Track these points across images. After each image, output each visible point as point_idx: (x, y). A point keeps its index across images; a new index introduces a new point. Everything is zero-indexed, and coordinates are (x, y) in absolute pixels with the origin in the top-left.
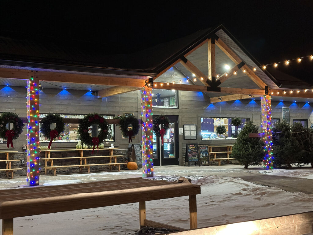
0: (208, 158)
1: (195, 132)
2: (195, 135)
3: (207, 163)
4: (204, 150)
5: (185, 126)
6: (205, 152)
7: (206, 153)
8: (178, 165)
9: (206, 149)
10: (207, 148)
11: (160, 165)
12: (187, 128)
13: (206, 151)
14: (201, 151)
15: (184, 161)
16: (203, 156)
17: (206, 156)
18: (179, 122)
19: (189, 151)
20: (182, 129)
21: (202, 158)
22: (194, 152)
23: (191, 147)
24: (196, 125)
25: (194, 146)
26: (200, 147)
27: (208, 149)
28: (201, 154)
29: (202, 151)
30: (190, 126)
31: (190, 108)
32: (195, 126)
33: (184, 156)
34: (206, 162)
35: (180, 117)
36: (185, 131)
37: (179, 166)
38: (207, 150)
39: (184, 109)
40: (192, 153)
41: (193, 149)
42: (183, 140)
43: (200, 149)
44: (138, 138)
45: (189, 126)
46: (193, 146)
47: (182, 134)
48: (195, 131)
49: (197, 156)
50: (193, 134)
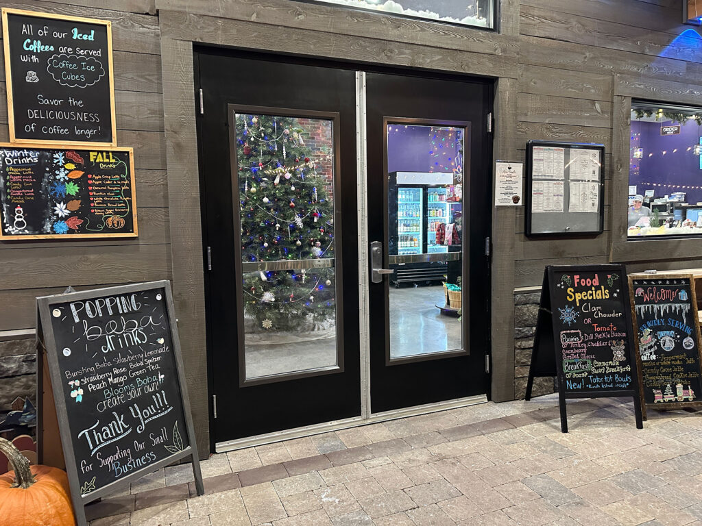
0: (691, 361)
1: (597, 191)
2: (595, 210)
3: (684, 394)
4: (664, 307)
5: (537, 153)
6: (671, 322)
7: (678, 331)
8: (484, 398)
9: (677, 301)
10: (683, 295)
11: (359, 414)
12: (547, 161)
13: (676, 316)
14: (646, 313)
15: (526, 372)
16: (659, 352)
17: (679, 345)
18: (499, 124)
19: (568, 315)
20: (519, 168)
21: (652, 365)
22: (603, 322)
23: (579, 289)
24: (602, 149)
25: (603, 281)
26: (640, 291)
27: (689, 301)
28: (647, 338)
29: (649, 316)
30: (567, 155)
31: (569, 36)
32: (597, 152)
33: (526, 337)
34: (679, 386)
35: (505, 89)
36: (535, 186)
37: (489, 399)
38: (686, 307)
39: (533, 41)
40: (588, 329)
41: (595, 303)
42: (521, 244)
43: (640, 300)
44: (168, 237)
45: (558, 154)
46: (596, 282)
47: (516, 199)
48: (597, 186)
49: (619, 354)
50: (586, 200)
